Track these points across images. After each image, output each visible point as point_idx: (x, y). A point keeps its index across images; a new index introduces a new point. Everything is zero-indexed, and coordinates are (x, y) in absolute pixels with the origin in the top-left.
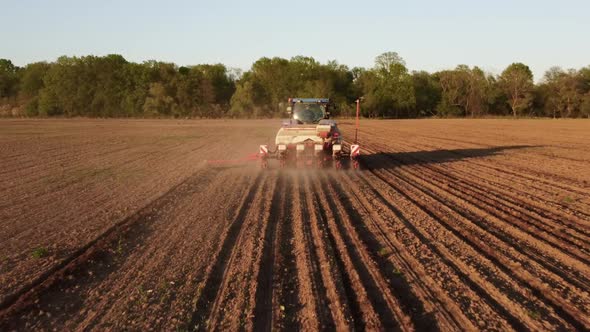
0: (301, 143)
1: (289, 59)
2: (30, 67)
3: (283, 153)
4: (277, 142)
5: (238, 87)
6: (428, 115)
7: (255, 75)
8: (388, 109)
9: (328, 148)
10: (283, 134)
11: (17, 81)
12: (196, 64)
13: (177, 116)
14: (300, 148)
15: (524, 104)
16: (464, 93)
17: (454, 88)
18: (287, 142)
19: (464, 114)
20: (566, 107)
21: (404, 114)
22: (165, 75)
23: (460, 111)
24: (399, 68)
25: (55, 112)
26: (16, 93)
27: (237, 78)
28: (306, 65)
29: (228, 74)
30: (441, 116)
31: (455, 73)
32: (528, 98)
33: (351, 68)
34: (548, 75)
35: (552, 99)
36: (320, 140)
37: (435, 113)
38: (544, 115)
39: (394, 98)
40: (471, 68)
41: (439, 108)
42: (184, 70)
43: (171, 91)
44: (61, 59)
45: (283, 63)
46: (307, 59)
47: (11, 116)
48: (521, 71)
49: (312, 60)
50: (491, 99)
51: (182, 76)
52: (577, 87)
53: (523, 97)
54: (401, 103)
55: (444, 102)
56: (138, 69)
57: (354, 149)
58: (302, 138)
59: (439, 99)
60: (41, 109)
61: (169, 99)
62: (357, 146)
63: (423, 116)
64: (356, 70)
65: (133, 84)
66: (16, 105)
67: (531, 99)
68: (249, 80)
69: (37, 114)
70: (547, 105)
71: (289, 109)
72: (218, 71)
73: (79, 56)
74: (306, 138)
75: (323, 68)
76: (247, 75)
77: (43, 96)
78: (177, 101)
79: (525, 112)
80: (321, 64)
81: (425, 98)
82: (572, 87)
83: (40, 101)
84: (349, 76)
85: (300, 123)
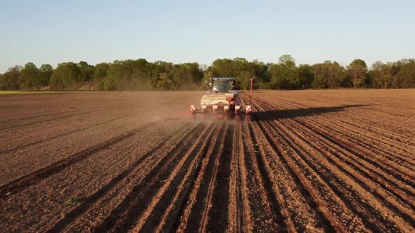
0: (217, 105)
1: (232, 59)
2: (98, 65)
3: (205, 110)
4: (202, 103)
5: (205, 74)
6: (307, 88)
7: (214, 68)
8: (285, 85)
9: (232, 108)
10: (205, 99)
11: (92, 73)
12: (183, 63)
13: (174, 90)
14: (215, 107)
15: (360, 81)
16: (326, 77)
17: (321, 73)
18: (208, 104)
19: (327, 87)
20: (384, 83)
21: (294, 87)
22: (168, 69)
23: (324, 85)
24: (291, 63)
25: (112, 88)
26: (92, 79)
27: (204, 69)
28: (241, 62)
29: (200, 68)
30: (314, 88)
31: (323, 65)
32: (363, 78)
33: (265, 64)
34: (374, 65)
35: (376, 79)
36: (228, 103)
37: (311, 87)
38: (372, 87)
39: (288, 79)
40: (332, 62)
41: (312, 84)
42: (177, 66)
43: (171, 77)
44: (115, 61)
45: (229, 61)
46: (241, 59)
47: (90, 90)
48: (360, 63)
49: (244, 60)
50: (341, 78)
51: (176, 70)
52: (390, 72)
53: (359, 77)
54: (292, 82)
55: (316, 81)
56: (154, 66)
57: (248, 108)
58: (217, 102)
59: (313, 79)
60: (105, 87)
61: (170, 81)
62: (249, 107)
63: (304, 89)
64: (269, 64)
65: (151, 74)
66: (93, 85)
67: (364, 78)
68: (211, 71)
69: (103, 89)
70: (373, 81)
71: (210, 84)
72: (195, 66)
73: (124, 60)
74: (219, 101)
75: (250, 63)
76: (210, 68)
77: (106, 81)
78: (174, 82)
79: (361, 86)
80: (249, 62)
81: (305, 79)
82: (387, 72)
83: (105, 83)
84: (265, 67)
85: (217, 92)
